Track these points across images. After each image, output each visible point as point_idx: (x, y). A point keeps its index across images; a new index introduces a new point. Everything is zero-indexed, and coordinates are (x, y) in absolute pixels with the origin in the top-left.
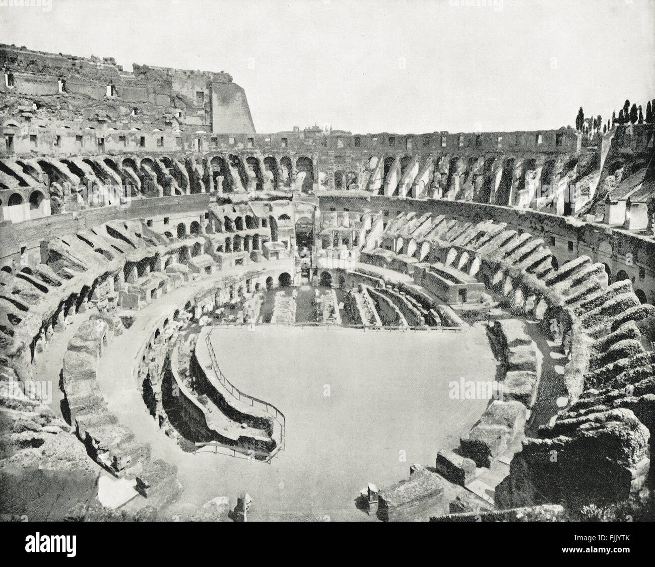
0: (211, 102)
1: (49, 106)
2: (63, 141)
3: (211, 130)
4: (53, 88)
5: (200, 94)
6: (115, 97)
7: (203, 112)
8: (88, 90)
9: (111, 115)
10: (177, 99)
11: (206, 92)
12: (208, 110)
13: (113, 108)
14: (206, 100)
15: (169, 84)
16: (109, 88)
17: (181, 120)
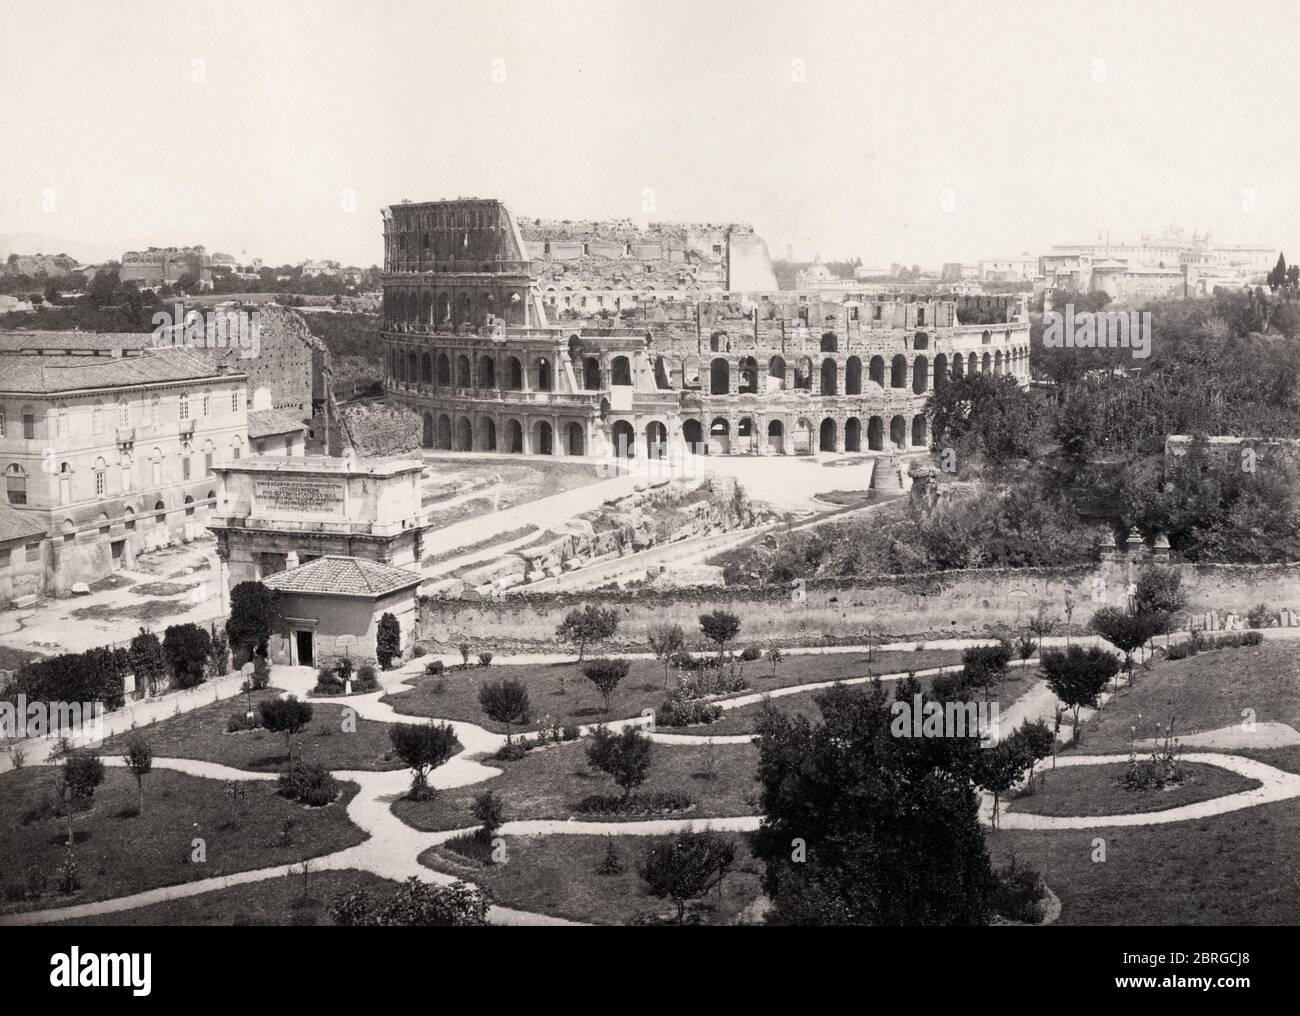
0: (728, 256)
1: (574, 269)
2: (588, 301)
3: (728, 288)
4: (579, 252)
5: (717, 248)
6: (630, 256)
7: (719, 267)
8: (606, 252)
9: (626, 273)
10: (690, 255)
11: (723, 245)
12: (725, 264)
13: (627, 267)
14: (724, 254)
15: (684, 239)
16: (625, 247)
17: (695, 276)
